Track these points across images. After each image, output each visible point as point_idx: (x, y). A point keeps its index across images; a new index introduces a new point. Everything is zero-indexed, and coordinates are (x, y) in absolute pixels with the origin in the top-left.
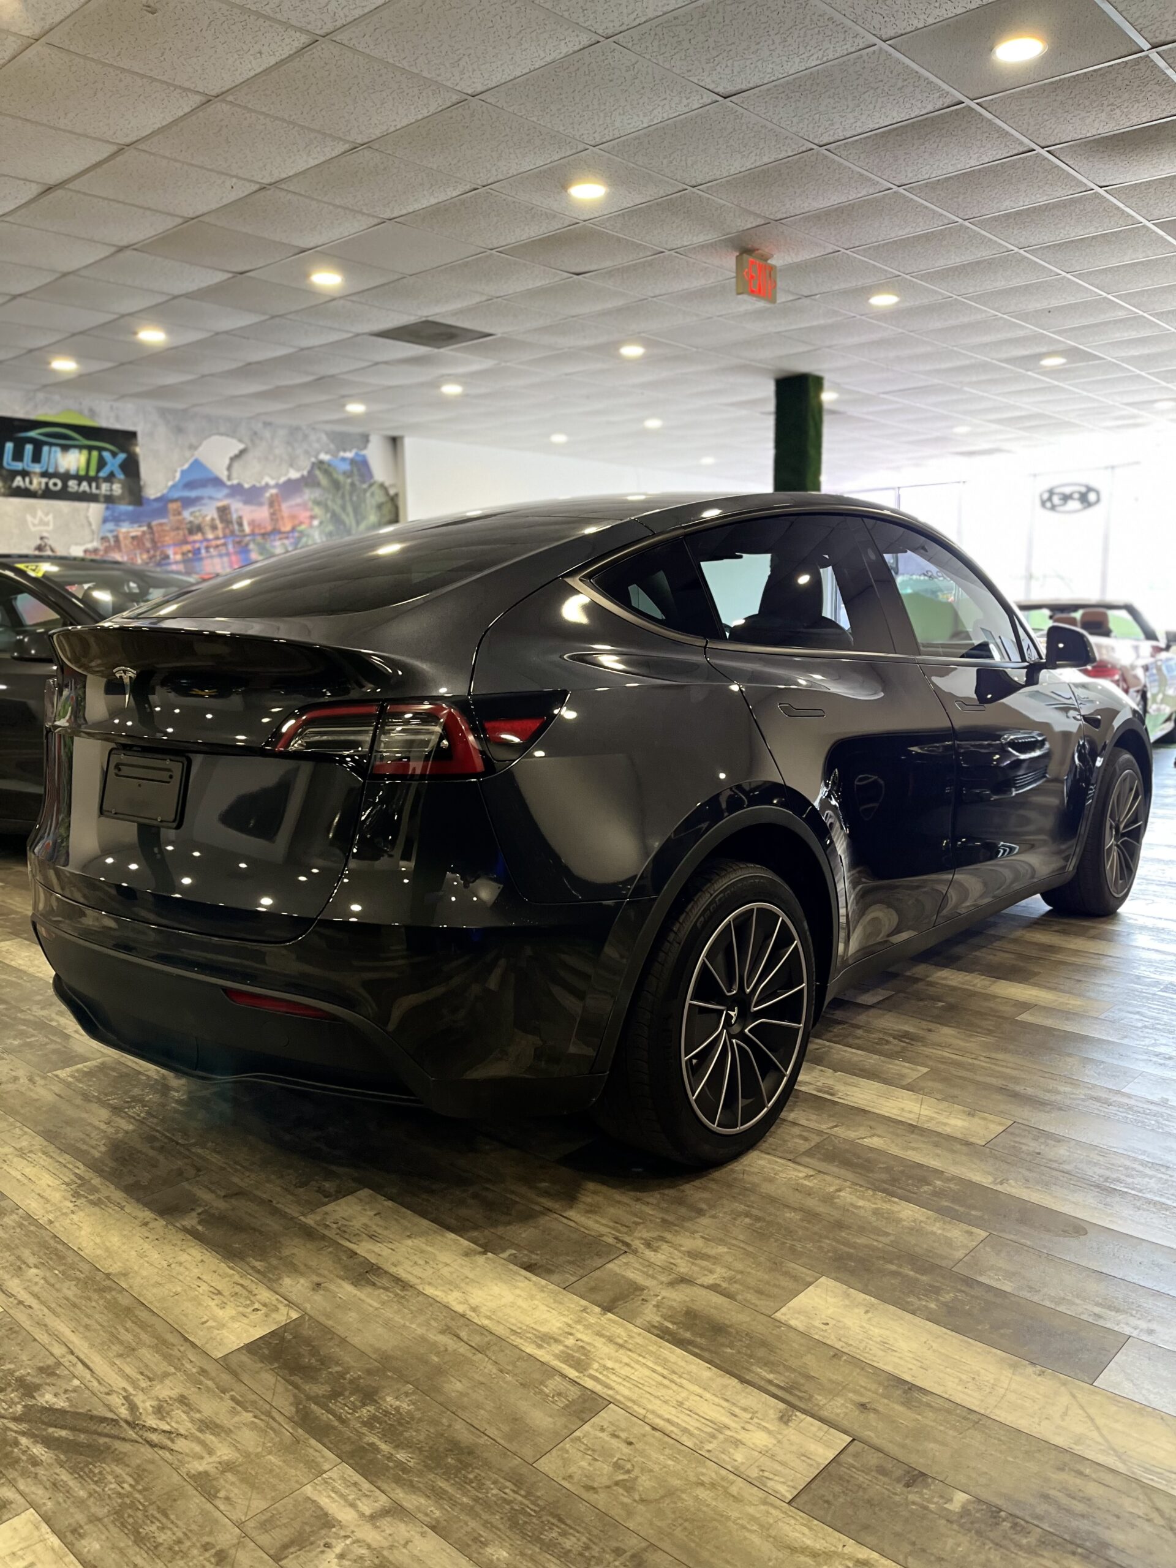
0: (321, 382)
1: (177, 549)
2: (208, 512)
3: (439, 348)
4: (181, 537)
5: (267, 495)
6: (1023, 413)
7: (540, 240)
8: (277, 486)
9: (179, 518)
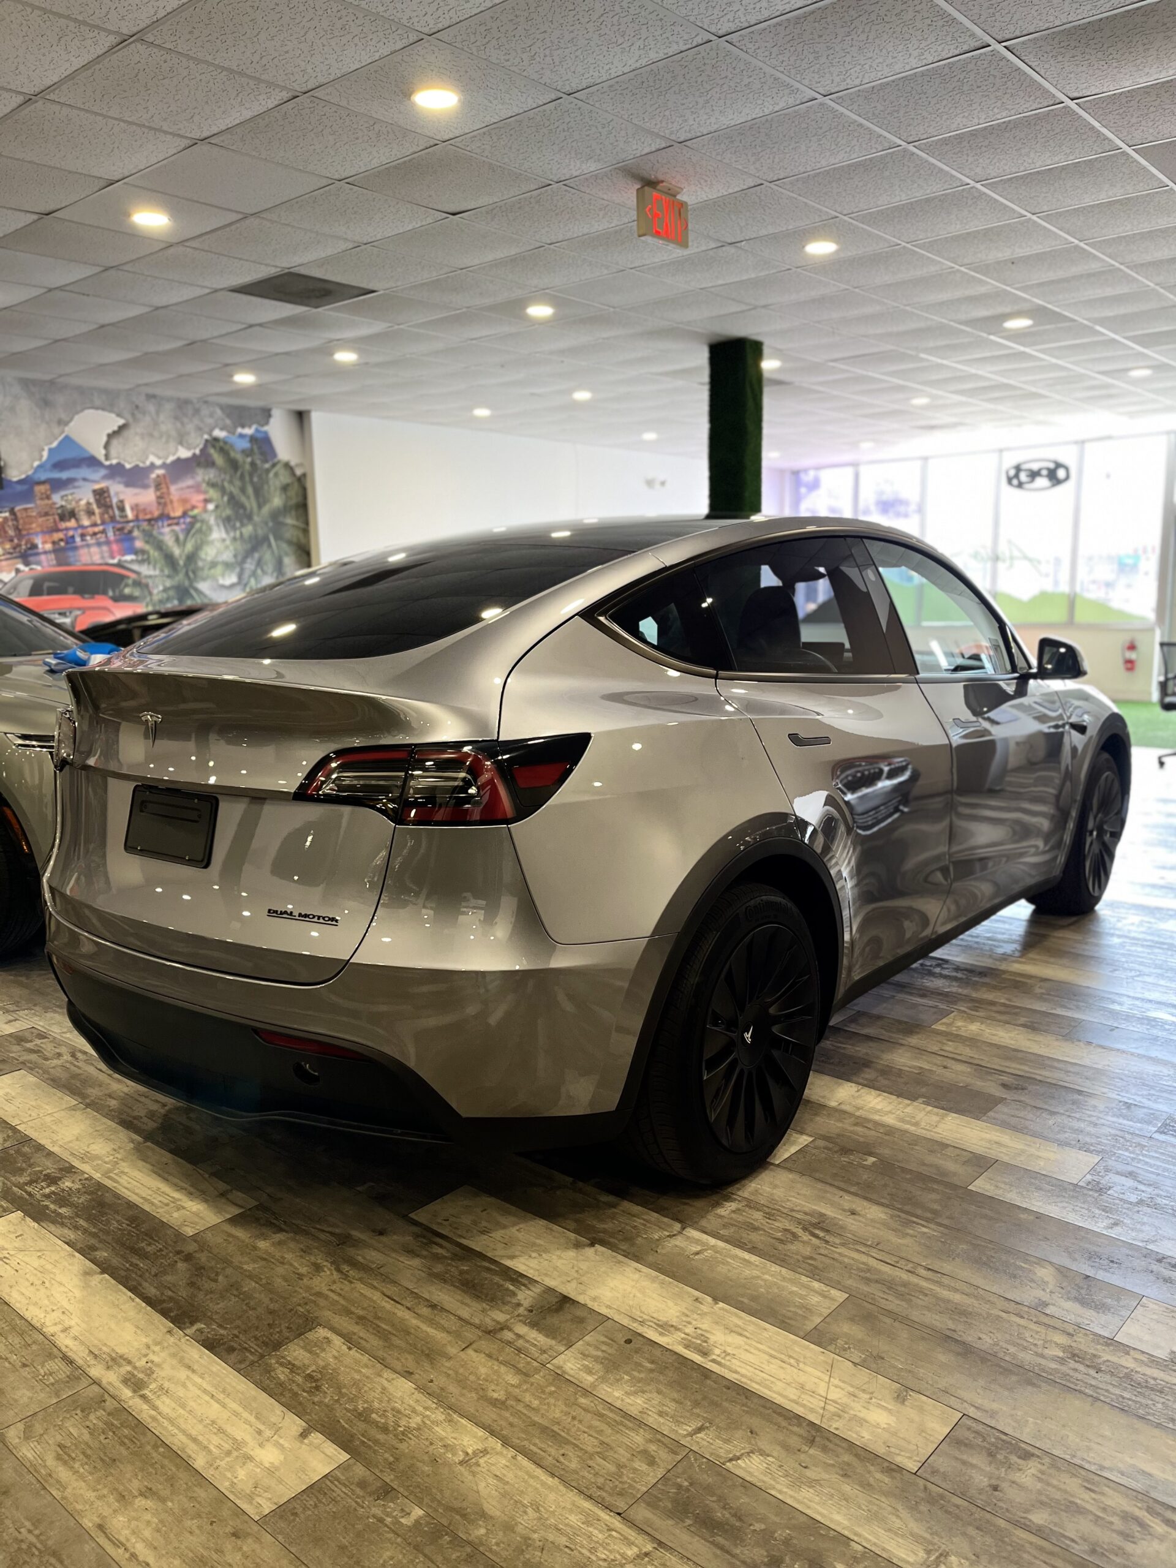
0: (194, 348)
1: (47, 537)
2: (83, 496)
3: (316, 307)
4: (50, 523)
5: (153, 476)
6: (986, 384)
7: (395, 167)
8: (164, 466)
9: (50, 502)
